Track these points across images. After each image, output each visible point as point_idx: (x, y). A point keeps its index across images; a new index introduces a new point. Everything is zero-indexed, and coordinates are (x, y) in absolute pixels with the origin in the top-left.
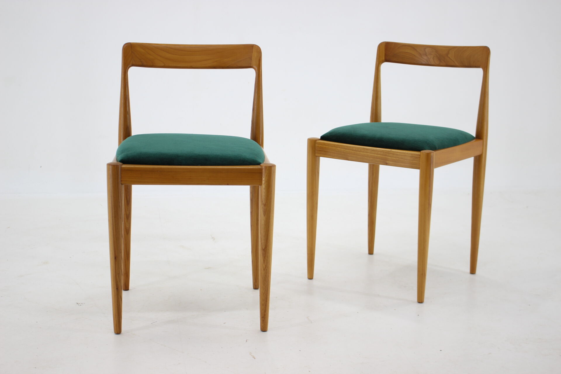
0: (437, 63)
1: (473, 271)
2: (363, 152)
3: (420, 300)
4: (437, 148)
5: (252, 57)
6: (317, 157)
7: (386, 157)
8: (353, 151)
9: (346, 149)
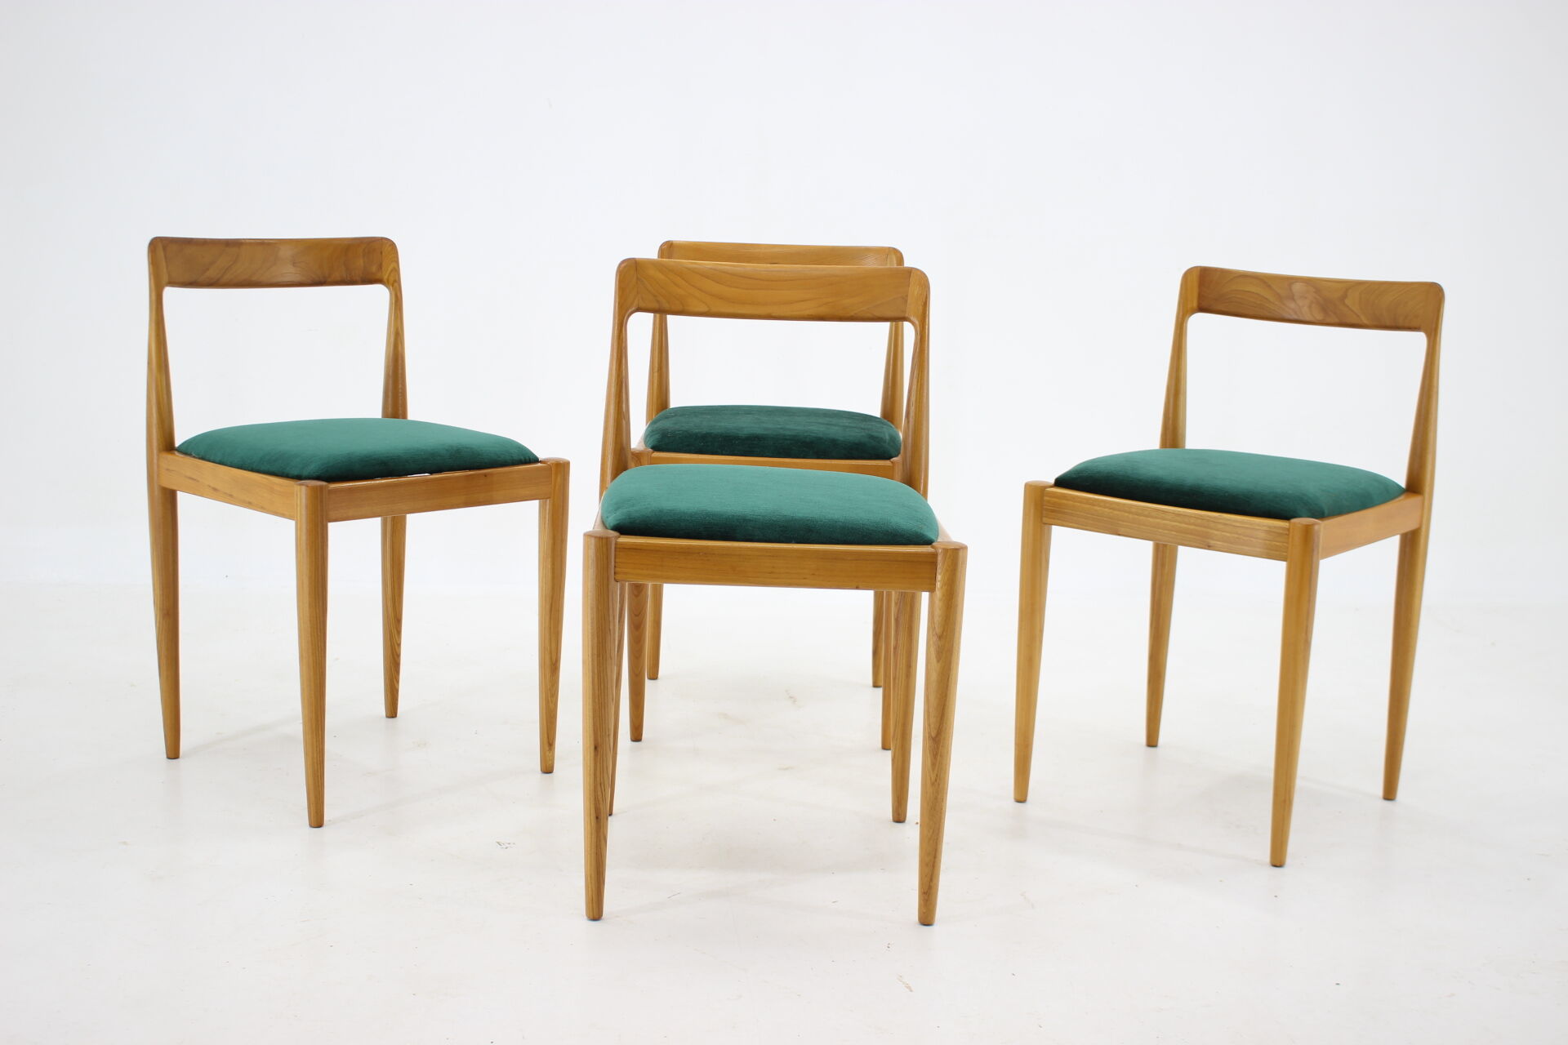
0: (1319, 317)
1: (1390, 793)
2: (1156, 518)
3: (1278, 862)
4: (1326, 512)
5: (907, 296)
6: (1046, 527)
7: (1209, 530)
8: (1131, 516)
9: (1113, 509)
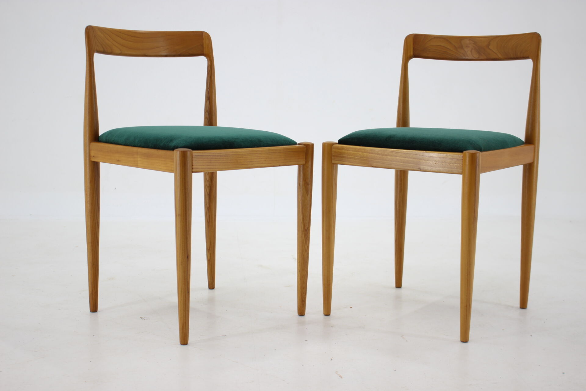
0: (477, 57)
1: (523, 304)
3: (465, 339)
4: (483, 149)
6: (335, 165)
8: (378, 156)
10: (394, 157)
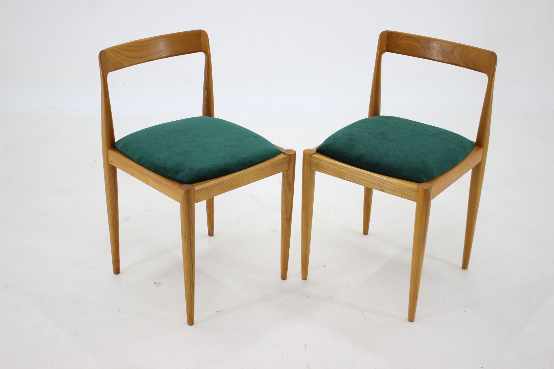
1: (465, 266)
3: (411, 319)
6: (313, 171)
7: (383, 184)
8: (349, 173)
10: (361, 177)
